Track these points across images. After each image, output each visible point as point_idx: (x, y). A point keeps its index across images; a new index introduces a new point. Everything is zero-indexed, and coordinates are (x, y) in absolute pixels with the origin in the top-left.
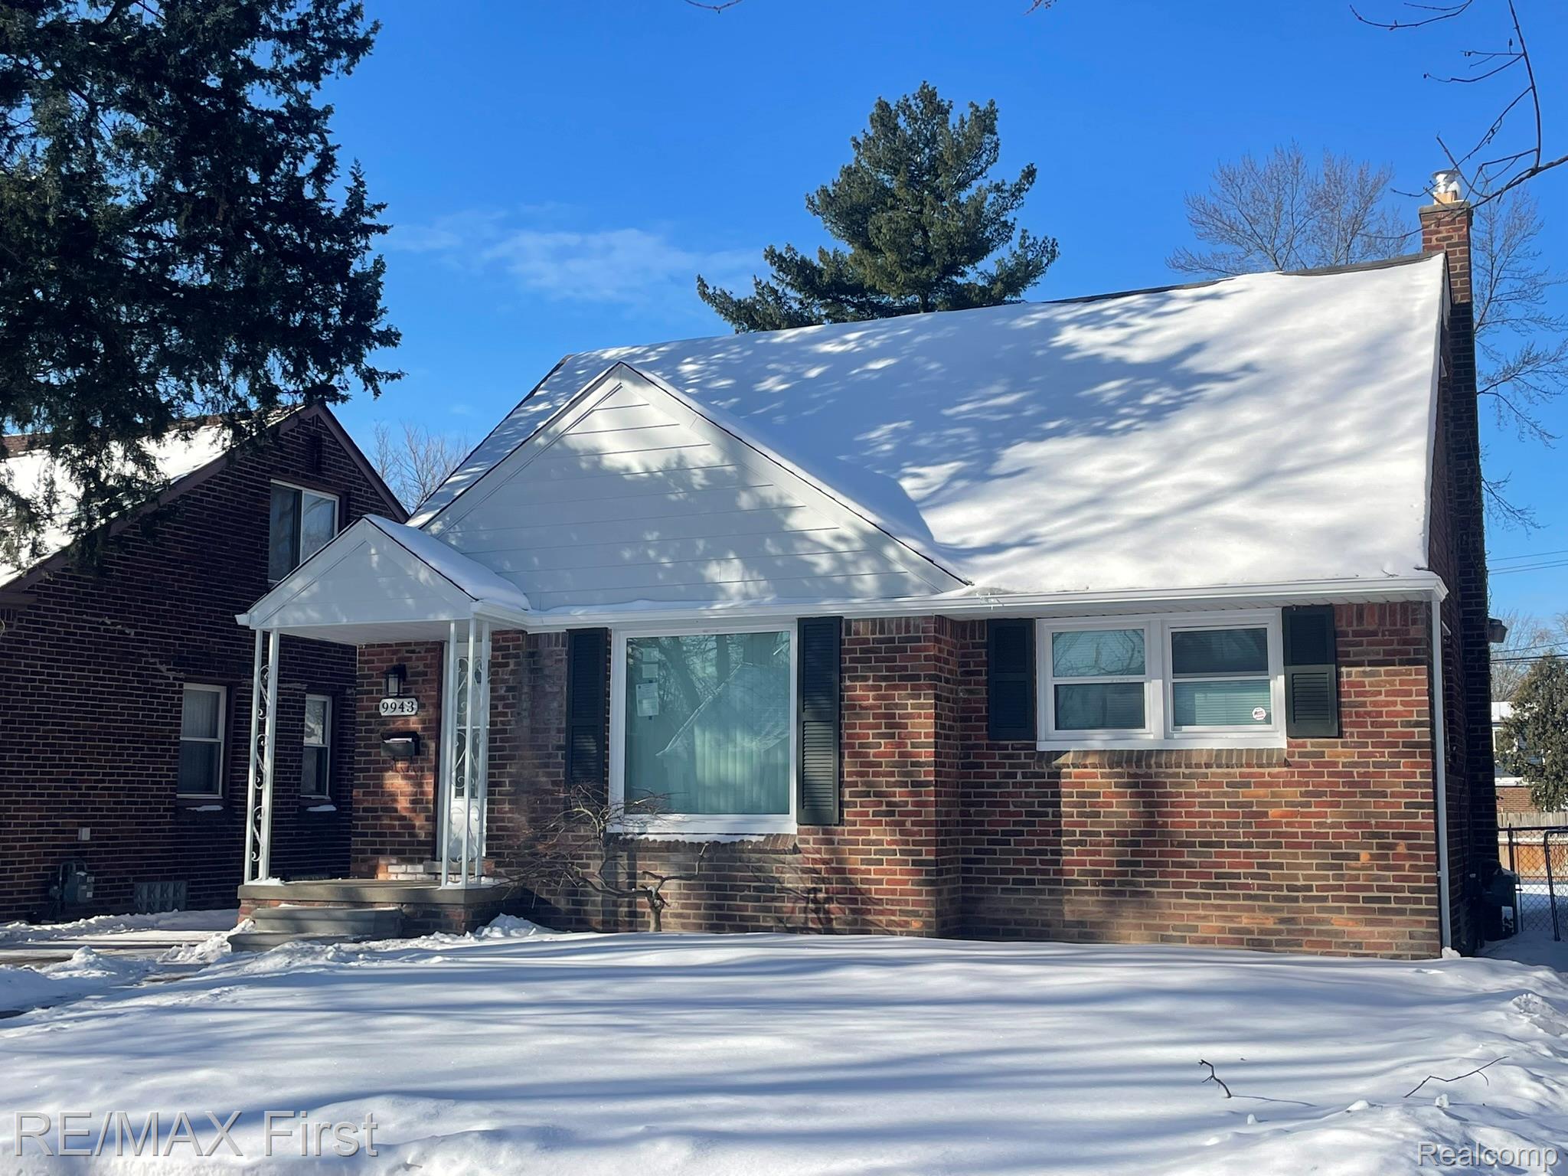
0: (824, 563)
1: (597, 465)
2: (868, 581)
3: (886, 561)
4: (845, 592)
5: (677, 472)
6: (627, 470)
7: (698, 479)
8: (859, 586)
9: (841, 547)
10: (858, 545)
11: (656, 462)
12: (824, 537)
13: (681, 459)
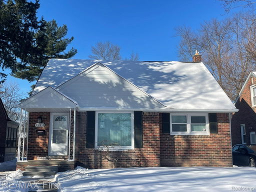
0: (139, 102)
1: (93, 81)
2: (147, 105)
3: (151, 102)
4: (144, 107)
5: (110, 83)
6: (100, 82)
7: (115, 85)
8: (146, 106)
9: (142, 99)
10: (146, 99)
11: (106, 81)
12: (139, 97)
13: (111, 81)
